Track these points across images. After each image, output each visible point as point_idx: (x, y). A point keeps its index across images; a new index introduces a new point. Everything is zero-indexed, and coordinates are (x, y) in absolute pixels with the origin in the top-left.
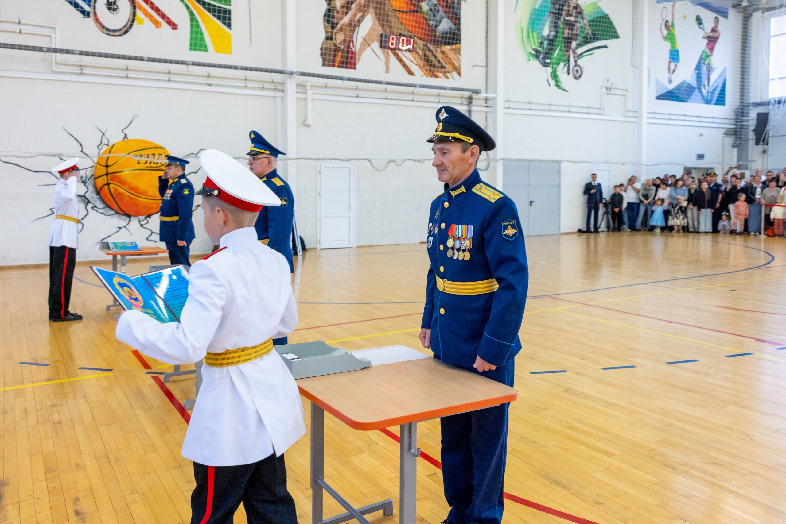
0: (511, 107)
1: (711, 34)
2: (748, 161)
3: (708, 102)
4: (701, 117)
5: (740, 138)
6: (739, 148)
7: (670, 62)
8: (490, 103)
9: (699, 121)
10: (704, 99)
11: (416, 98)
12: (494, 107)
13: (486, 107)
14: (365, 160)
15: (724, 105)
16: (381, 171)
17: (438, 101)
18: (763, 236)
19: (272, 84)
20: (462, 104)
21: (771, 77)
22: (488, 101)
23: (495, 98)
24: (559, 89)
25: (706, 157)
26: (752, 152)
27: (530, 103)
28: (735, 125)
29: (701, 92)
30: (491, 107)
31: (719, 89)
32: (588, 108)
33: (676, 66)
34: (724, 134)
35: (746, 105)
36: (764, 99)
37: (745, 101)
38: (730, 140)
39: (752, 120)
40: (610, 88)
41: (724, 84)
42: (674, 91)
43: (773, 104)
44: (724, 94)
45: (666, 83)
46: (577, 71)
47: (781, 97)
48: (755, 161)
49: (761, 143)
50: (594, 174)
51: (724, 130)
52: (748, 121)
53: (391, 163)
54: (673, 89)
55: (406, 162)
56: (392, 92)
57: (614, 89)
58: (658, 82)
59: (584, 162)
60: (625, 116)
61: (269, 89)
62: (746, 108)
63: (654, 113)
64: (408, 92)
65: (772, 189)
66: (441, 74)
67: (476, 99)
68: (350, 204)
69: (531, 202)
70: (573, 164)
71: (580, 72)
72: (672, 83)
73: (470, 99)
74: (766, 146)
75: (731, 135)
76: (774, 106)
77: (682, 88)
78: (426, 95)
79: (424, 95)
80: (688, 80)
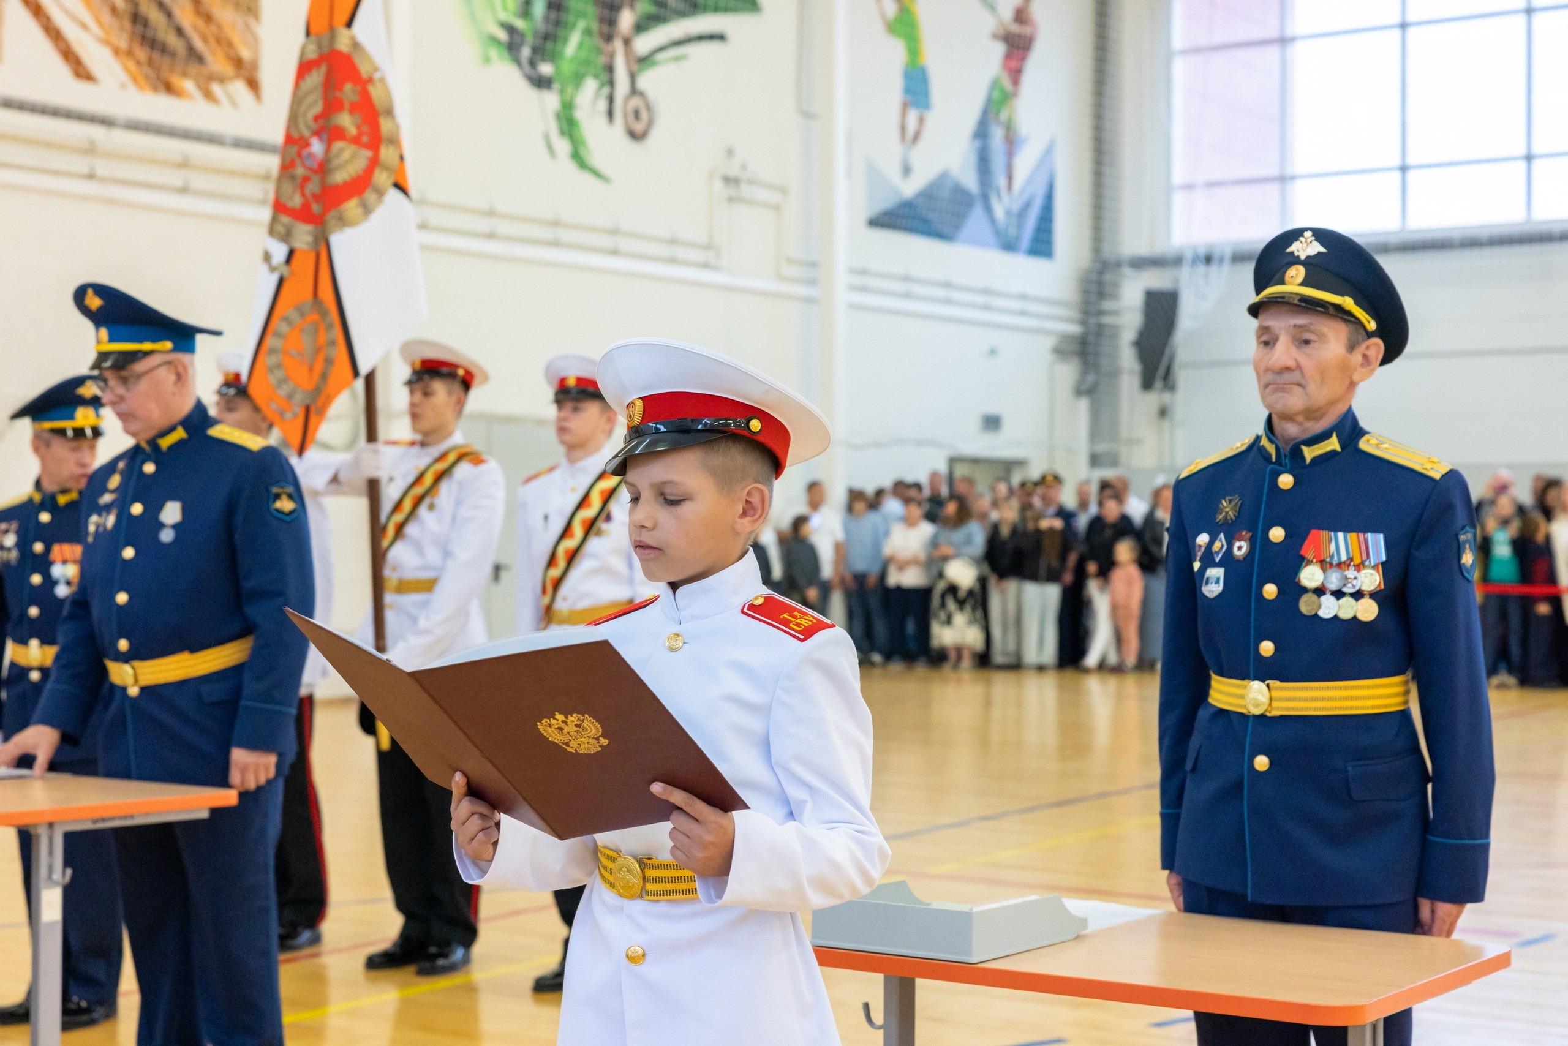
1: (1015, 28)
3: (1009, 246)
4: (993, 292)
5: (1097, 365)
6: (1093, 397)
7: (905, 106)
9: (987, 308)
10: (997, 233)
11: (104, 168)
15: (1050, 256)
17: (182, 185)
21: (1177, 180)
24: (583, 168)
25: (1007, 424)
26: (1131, 410)
27: (491, 213)
28: (1083, 323)
29: (990, 211)
31: (1037, 207)
32: (673, 241)
33: (921, 120)
34: (1053, 351)
35: (1112, 261)
36: (1160, 248)
37: (1108, 249)
38: (1068, 372)
39: (1131, 309)
40: (738, 181)
41: (1050, 196)
42: (918, 203)
43: (1190, 263)
44: (1051, 222)
46: (636, 112)
47: (1214, 243)
49: (1158, 384)
51: (1053, 340)
52: (1117, 312)
54: (916, 196)
57: (749, 182)
58: (873, 171)
60: (782, 278)
62: (1109, 272)
63: (865, 272)
64: (71, 142)
66: (189, 85)
69: (497, 569)
71: (644, 115)
74: (1166, 397)
75: (1073, 354)
76: (1192, 269)
77: (939, 195)
78: (139, 160)
79: (127, 158)
80: (955, 171)
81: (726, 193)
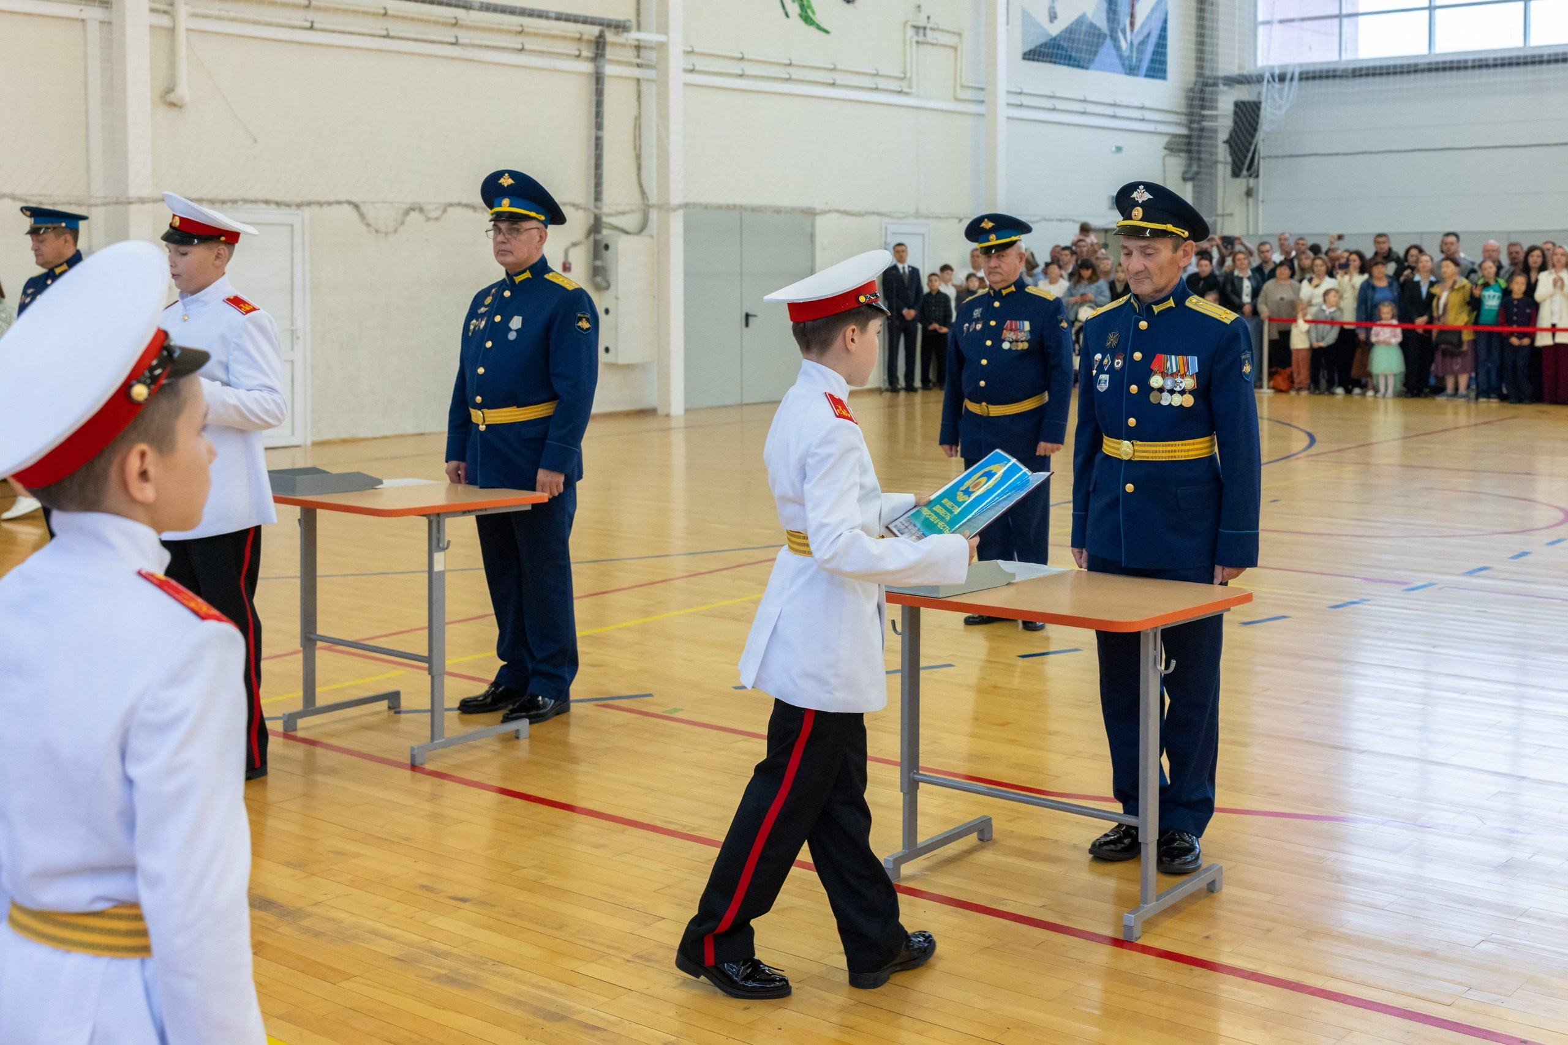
0: (698, 68)
2: (1217, 215)
3: (1132, 71)
4: (1119, 106)
5: (1199, 159)
6: (1199, 181)
8: (651, 56)
9: (1114, 117)
10: (1123, 65)
11: (464, 37)
12: (661, 67)
13: (639, 66)
14: (346, 206)
15: (1164, 78)
16: (387, 234)
17: (520, 46)
20: (578, 56)
21: (1261, 17)
22: (643, 53)
23: (662, 47)
24: (809, 25)
26: (1225, 191)
27: (741, 59)
28: (1188, 127)
29: (1118, 48)
30: (653, 67)
31: (1153, 40)
35: (1211, 81)
36: (1247, 70)
37: (1208, 71)
38: (1177, 164)
39: (1224, 116)
40: (925, 28)
41: (1164, 29)
42: (1060, 41)
43: (1268, 81)
44: (1164, 54)
45: (1043, 19)
47: (1286, 66)
48: (1232, 215)
49: (1244, 173)
50: (900, 245)
51: (1165, 139)
52: (1215, 118)
53: (412, 214)
54: (1059, 36)
55: (450, 210)
56: (402, 19)
57: (931, 29)
58: (1027, 18)
59: (874, 213)
60: (957, 99)
62: (1208, 89)
63: (1020, 93)
64: (442, 20)
65: (1283, 282)
67: (614, 44)
68: (292, 324)
69: (747, 316)
70: (849, 218)
72: (1056, 22)
73: (600, 44)
74: (1252, 181)
75: (1180, 151)
76: (1270, 86)
77: (1077, 36)
78: (491, 30)
79: (484, 29)
80: (1090, 15)
81: (915, 38)
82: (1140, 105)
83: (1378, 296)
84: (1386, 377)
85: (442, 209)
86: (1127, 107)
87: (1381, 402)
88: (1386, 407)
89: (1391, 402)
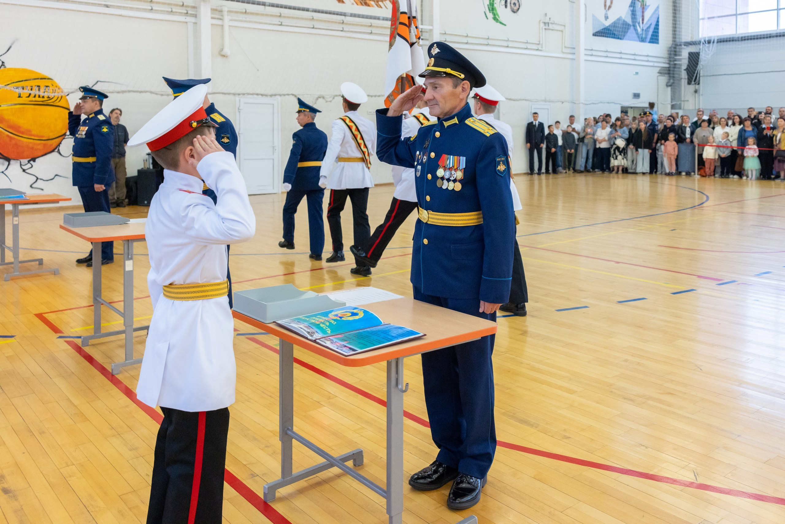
2: (681, 101)
3: (643, 40)
4: (637, 55)
5: (674, 77)
6: (672, 87)
9: (635, 60)
10: (639, 37)
11: (346, 28)
14: (291, 96)
15: (658, 43)
17: (370, 32)
18: (697, 177)
19: (184, 8)
21: (701, 17)
23: (431, 30)
24: (497, 22)
25: (641, 96)
26: (684, 92)
27: (466, 36)
28: (669, 64)
29: (636, 30)
30: (426, 40)
31: (653, 27)
32: (527, 43)
34: (658, 73)
35: (678, 44)
36: (695, 38)
37: (677, 40)
38: (664, 79)
39: (684, 59)
40: (548, 23)
41: (658, 22)
42: (610, 28)
43: (703, 43)
44: (658, 32)
45: (602, 19)
46: (515, 4)
47: (711, 37)
48: (688, 101)
49: (693, 82)
50: (536, 113)
51: (659, 69)
52: (680, 60)
53: (321, 99)
54: (609, 26)
56: (321, 21)
57: (551, 23)
58: (594, 18)
59: (523, 100)
60: (563, 53)
61: (180, 14)
62: (678, 47)
64: (338, 21)
65: (705, 129)
66: (372, 3)
70: (512, 102)
71: (517, 5)
72: (608, 20)
74: (697, 86)
75: (665, 74)
76: (704, 45)
77: (617, 25)
78: (357, 25)
79: (354, 25)
80: (623, 17)
81: (544, 27)
82: (646, 54)
83: (747, 134)
84: (752, 171)
85: (333, 97)
86: (641, 55)
87: (750, 182)
88: (752, 184)
89: (755, 183)
